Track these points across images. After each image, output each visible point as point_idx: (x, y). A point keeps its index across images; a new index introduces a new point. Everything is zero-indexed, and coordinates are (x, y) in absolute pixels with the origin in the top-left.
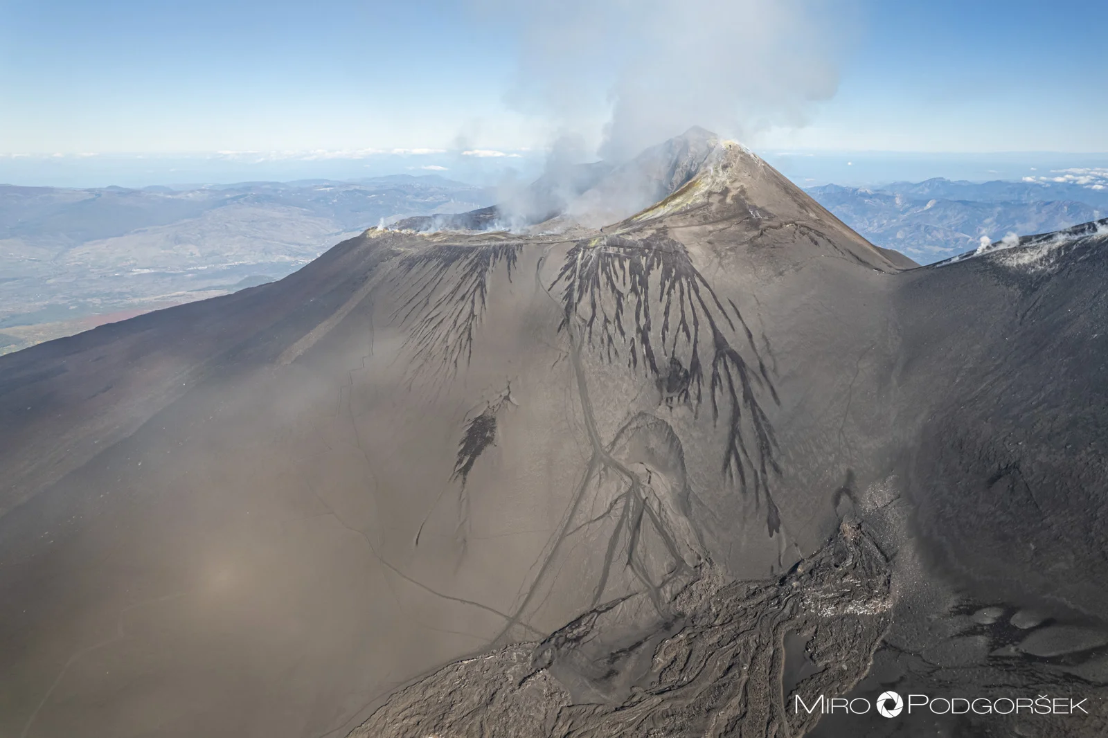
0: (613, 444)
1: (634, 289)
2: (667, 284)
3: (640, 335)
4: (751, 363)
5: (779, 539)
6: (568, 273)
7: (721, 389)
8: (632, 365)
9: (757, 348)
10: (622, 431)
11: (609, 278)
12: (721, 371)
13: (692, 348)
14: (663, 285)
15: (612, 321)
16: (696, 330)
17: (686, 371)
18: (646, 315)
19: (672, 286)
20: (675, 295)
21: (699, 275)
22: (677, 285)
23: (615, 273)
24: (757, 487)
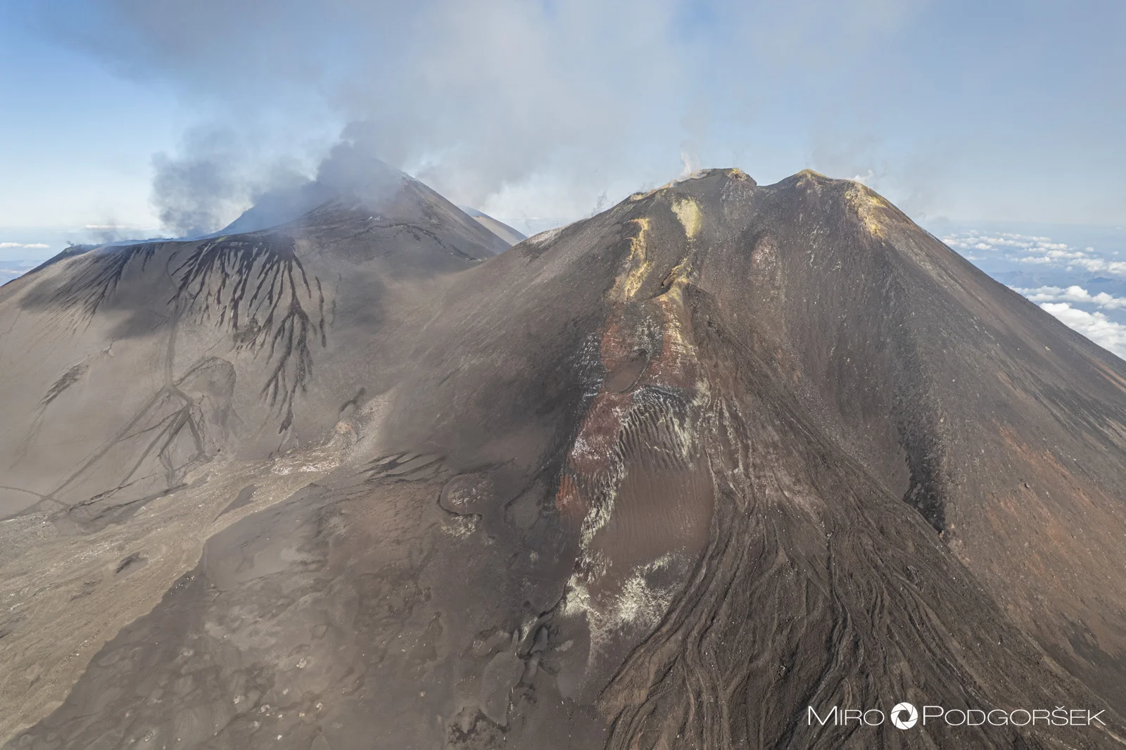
0: (182, 380)
1: (240, 272)
2: (268, 266)
3: (233, 303)
4: (314, 320)
5: (285, 436)
6: (191, 262)
7: (283, 337)
8: (218, 325)
9: (324, 309)
10: (194, 370)
11: (223, 264)
12: (287, 325)
13: (270, 311)
14: (264, 267)
15: (213, 295)
16: (279, 298)
17: (260, 327)
18: (243, 290)
19: (271, 268)
20: (271, 274)
21: (297, 260)
22: (275, 267)
23: (229, 260)
24: (284, 400)
